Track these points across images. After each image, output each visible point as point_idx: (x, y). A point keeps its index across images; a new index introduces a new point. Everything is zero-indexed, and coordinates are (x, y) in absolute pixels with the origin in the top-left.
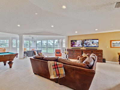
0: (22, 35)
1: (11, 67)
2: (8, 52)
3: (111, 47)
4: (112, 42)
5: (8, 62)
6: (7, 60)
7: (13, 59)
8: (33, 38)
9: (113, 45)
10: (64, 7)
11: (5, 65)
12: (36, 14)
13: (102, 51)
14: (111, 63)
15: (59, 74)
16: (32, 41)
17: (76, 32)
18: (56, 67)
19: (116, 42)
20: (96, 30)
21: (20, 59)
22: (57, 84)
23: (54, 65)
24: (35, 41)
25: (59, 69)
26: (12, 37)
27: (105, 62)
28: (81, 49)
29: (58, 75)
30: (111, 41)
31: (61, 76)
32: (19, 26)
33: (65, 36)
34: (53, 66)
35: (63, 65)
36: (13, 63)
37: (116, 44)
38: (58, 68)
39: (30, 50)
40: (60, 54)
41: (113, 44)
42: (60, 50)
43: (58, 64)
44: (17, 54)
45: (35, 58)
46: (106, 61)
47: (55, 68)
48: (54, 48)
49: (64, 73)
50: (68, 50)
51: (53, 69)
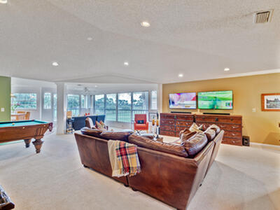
0: (63, 84)
1: (38, 151)
2: (33, 121)
3: (263, 109)
4: (266, 97)
5: (33, 140)
6: (32, 137)
7: (43, 135)
8: (86, 88)
9: (269, 104)
10: (146, 24)
11: (27, 146)
12: (90, 39)
13: (240, 118)
14: (263, 147)
15: (129, 168)
16: (85, 96)
17: (181, 75)
18: (123, 152)
19: (276, 97)
20: (227, 69)
21: (58, 134)
22: (127, 188)
23: (120, 148)
24: (91, 96)
25: (129, 156)
26: (43, 88)
27: (249, 146)
28: (193, 113)
29: (127, 169)
30: (263, 95)
31: (134, 173)
32: (55, 64)
33: (156, 85)
34: (117, 150)
35: (138, 150)
36: (42, 142)
37: (275, 103)
38: (126, 155)
39: (81, 116)
40: (144, 125)
41: (268, 101)
42: (145, 115)
43: (128, 147)
44: (51, 124)
45: (84, 133)
46: (251, 143)
47: (122, 156)
48: (132, 110)
49: (139, 165)
50: (163, 116)
51: (118, 156)
